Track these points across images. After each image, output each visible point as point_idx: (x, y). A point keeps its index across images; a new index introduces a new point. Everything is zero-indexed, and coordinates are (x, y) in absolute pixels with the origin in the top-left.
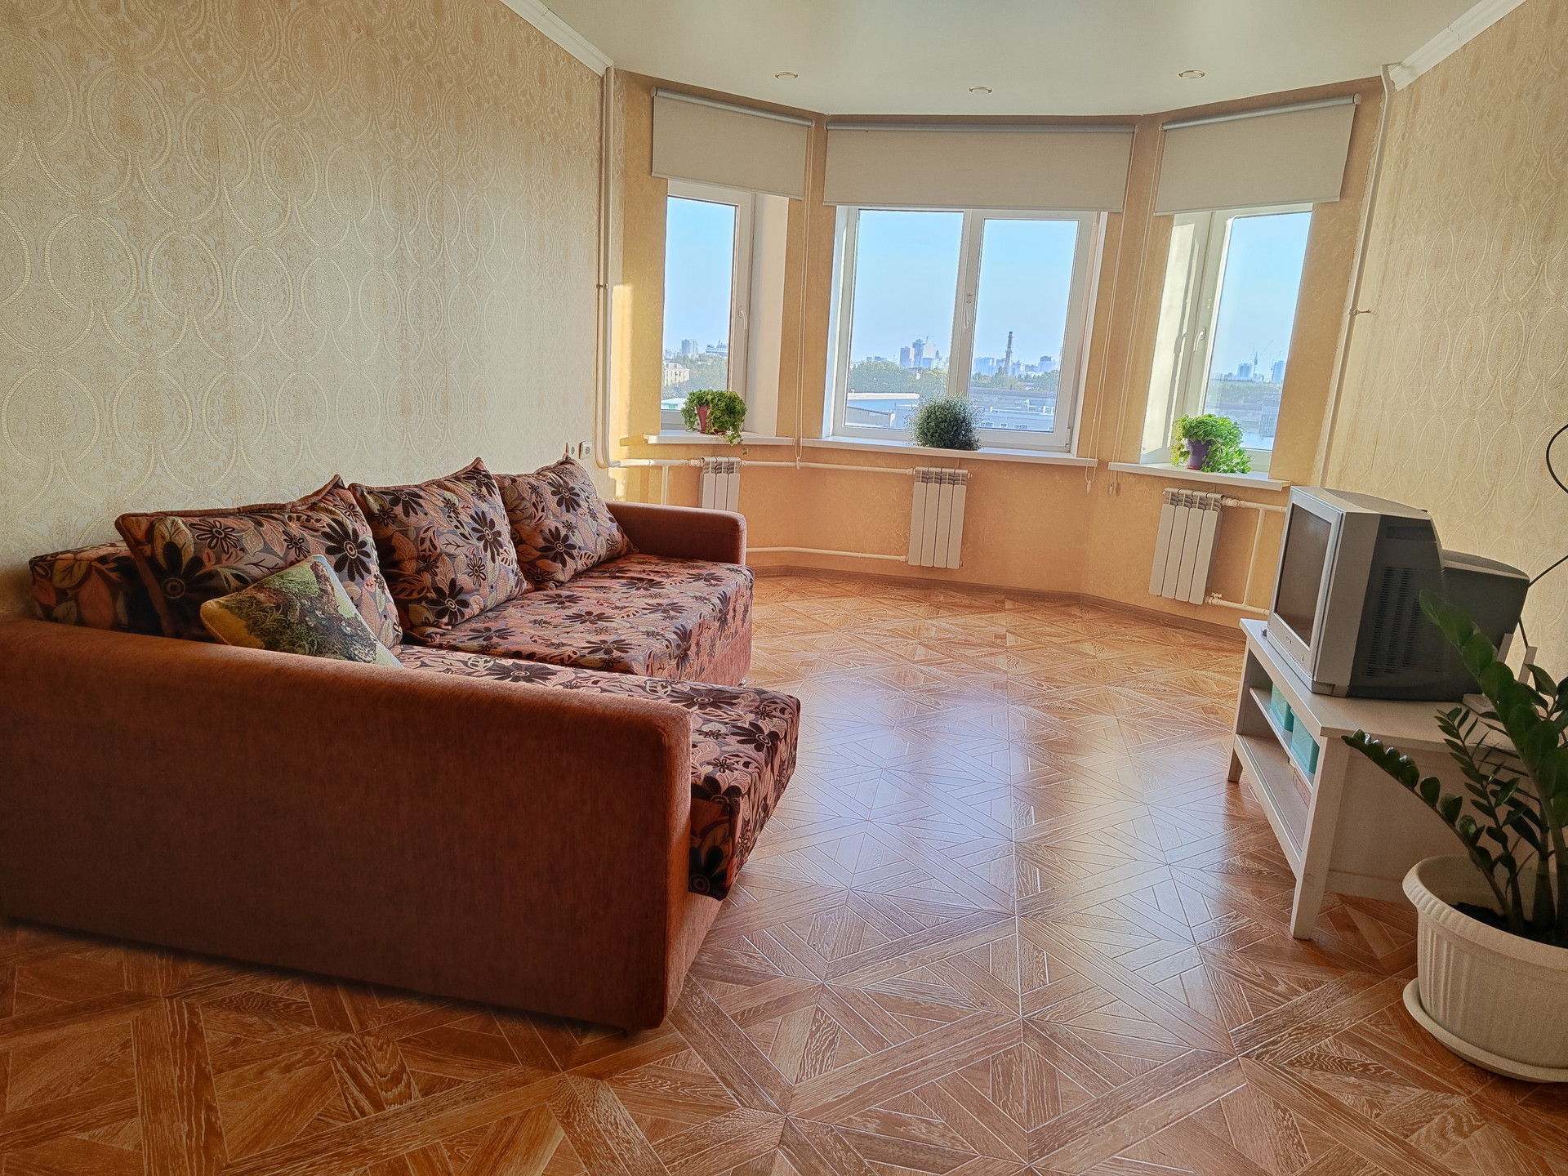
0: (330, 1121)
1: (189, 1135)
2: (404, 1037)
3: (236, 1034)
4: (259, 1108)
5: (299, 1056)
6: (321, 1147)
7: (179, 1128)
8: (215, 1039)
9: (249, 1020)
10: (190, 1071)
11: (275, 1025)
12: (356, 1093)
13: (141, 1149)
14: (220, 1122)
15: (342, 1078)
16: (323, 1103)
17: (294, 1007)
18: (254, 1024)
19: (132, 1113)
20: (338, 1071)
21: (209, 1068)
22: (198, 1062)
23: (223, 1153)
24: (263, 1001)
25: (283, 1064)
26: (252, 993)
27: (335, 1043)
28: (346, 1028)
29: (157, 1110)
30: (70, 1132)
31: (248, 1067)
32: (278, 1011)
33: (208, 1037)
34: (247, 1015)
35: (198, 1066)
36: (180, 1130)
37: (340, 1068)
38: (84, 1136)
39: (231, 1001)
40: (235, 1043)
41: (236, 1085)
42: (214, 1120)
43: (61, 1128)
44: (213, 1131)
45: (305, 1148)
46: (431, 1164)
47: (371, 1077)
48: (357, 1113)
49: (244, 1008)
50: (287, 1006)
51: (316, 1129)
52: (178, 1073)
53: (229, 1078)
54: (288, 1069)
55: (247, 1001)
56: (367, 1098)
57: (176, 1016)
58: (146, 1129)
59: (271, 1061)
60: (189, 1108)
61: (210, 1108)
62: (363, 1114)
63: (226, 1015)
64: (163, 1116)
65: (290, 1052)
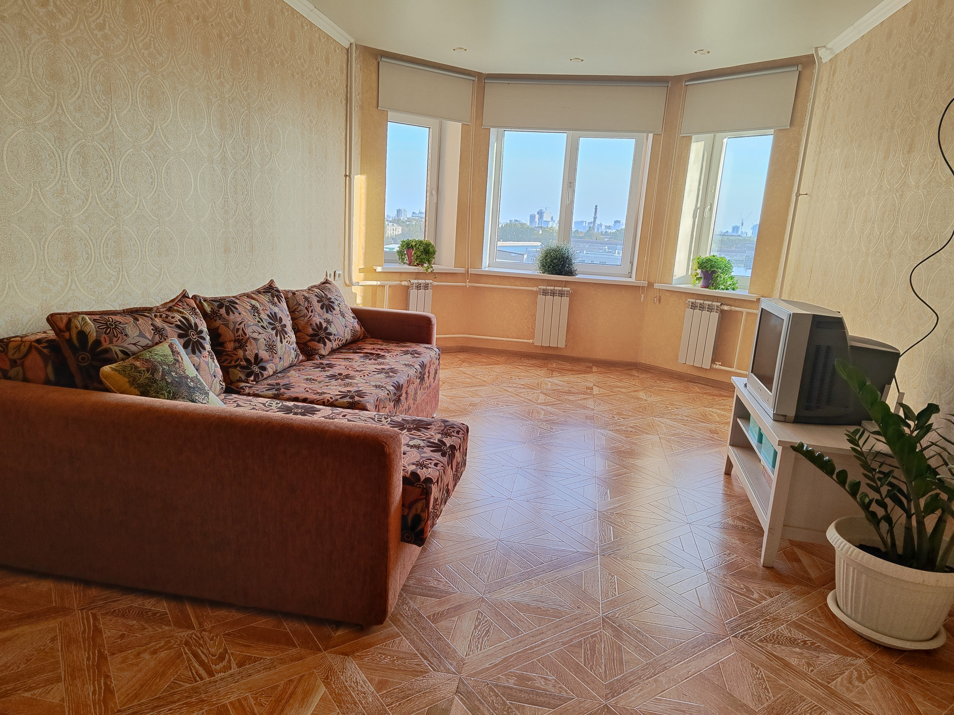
0: (182, 683)
1: (94, 693)
2: (227, 632)
3: (122, 631)
4: (137, 676)
5: (162, 644)
6: (176, 699)
7: (88, 688)
8: (109, 635)
9: (131, 623)
10: (94, 654)
11: (146, 626)
12: (197, 666)
13: (64, 702)
14: (113, 685)
15: (188, 657)
16: (177, 672)
17: (158, 615)
18: (134, 625)
19: (58, 680)
20: (186, 653)
21: (106, 652)
22: (99, 649)
23: (115, 703)
24: (139, 611)
25: (152, 649)
26: (131, 606)
27: (184, 636)
28: (190, 626)
29: (74, 678)
30: (19, 692)
31: (130, 651)
32: (149, 617)
33: (105, 633)
34: (129, 620)
35: (99, 651)
36: (89, 690)
37: (187, 651)
38: (27, 695)
39: (119, 612)
40: (122, 636)
41: (123, 662)
42: (109, 683)
43: (15, 690)
44: (109, 690)
45: (166, 700)
46: (244, 709)
47: (206, 656)
48: (198, 679)
49: (127, 615)
50: (154, 614)
51: (172, 688)
52: (87, 655)
53: (119, 657)
54: (155, 652)
55: (129, 611)
56: (204, 669)
57: (85, 621)
58: (67, 690)
59: (144, 647)
60: (94, 677)
61: (107, 677)
62: (202, 679)
63: (117, 620)
64: (78, 682)
65: (155, 641)
